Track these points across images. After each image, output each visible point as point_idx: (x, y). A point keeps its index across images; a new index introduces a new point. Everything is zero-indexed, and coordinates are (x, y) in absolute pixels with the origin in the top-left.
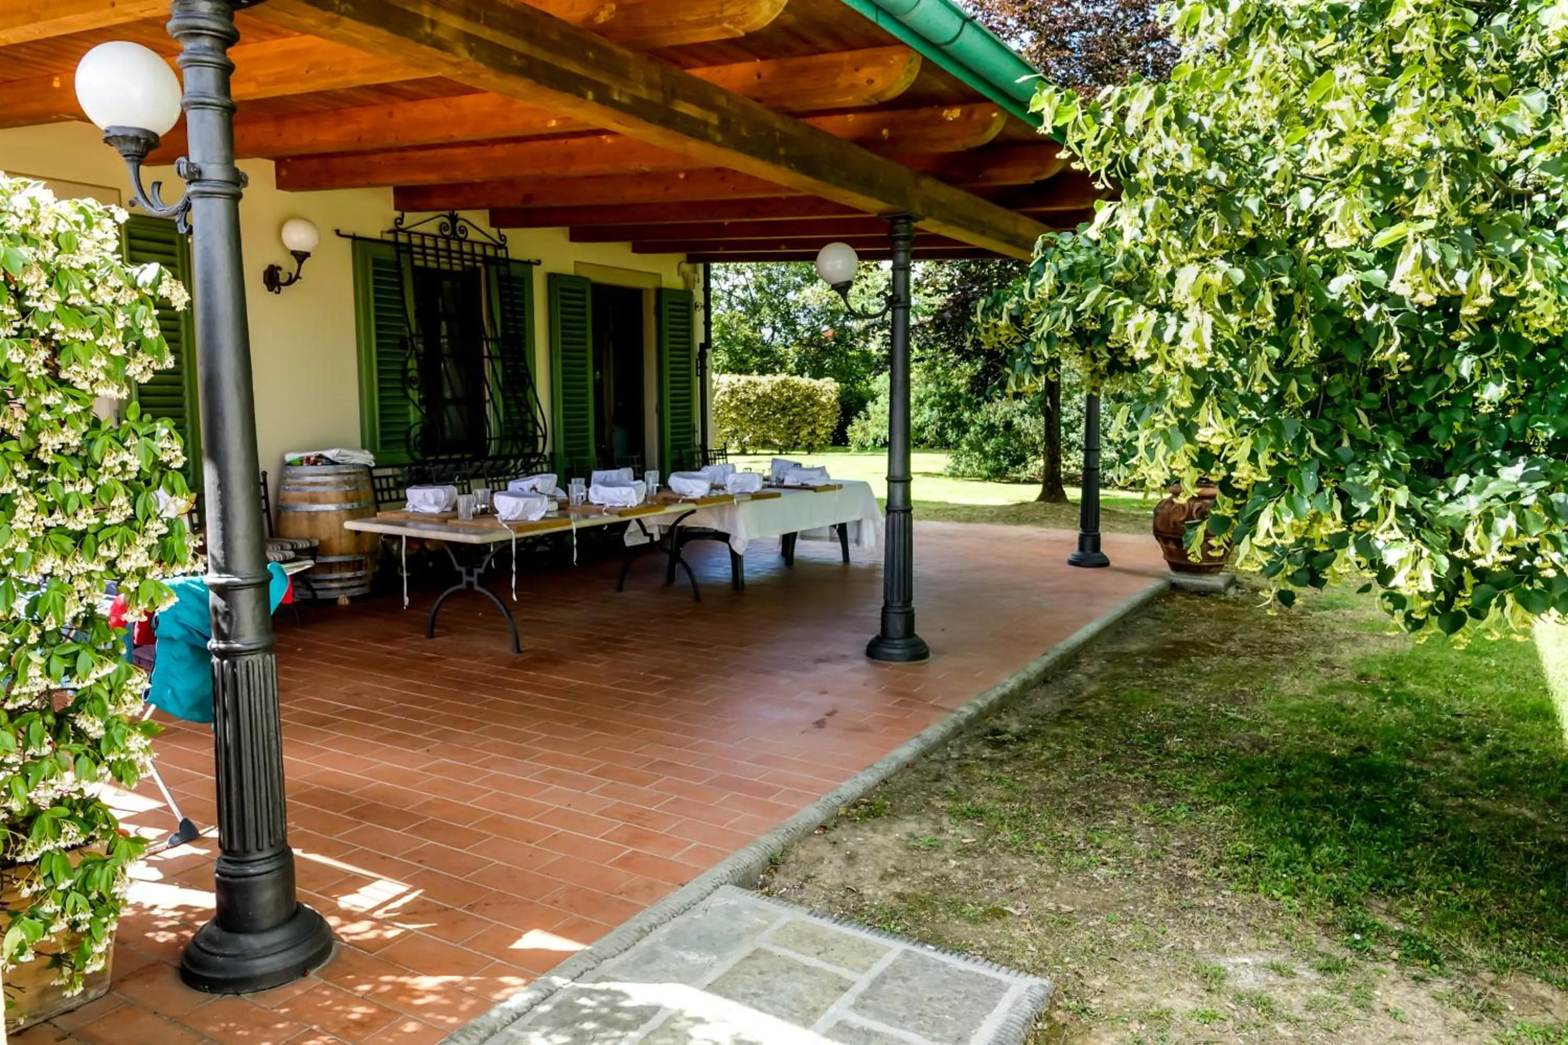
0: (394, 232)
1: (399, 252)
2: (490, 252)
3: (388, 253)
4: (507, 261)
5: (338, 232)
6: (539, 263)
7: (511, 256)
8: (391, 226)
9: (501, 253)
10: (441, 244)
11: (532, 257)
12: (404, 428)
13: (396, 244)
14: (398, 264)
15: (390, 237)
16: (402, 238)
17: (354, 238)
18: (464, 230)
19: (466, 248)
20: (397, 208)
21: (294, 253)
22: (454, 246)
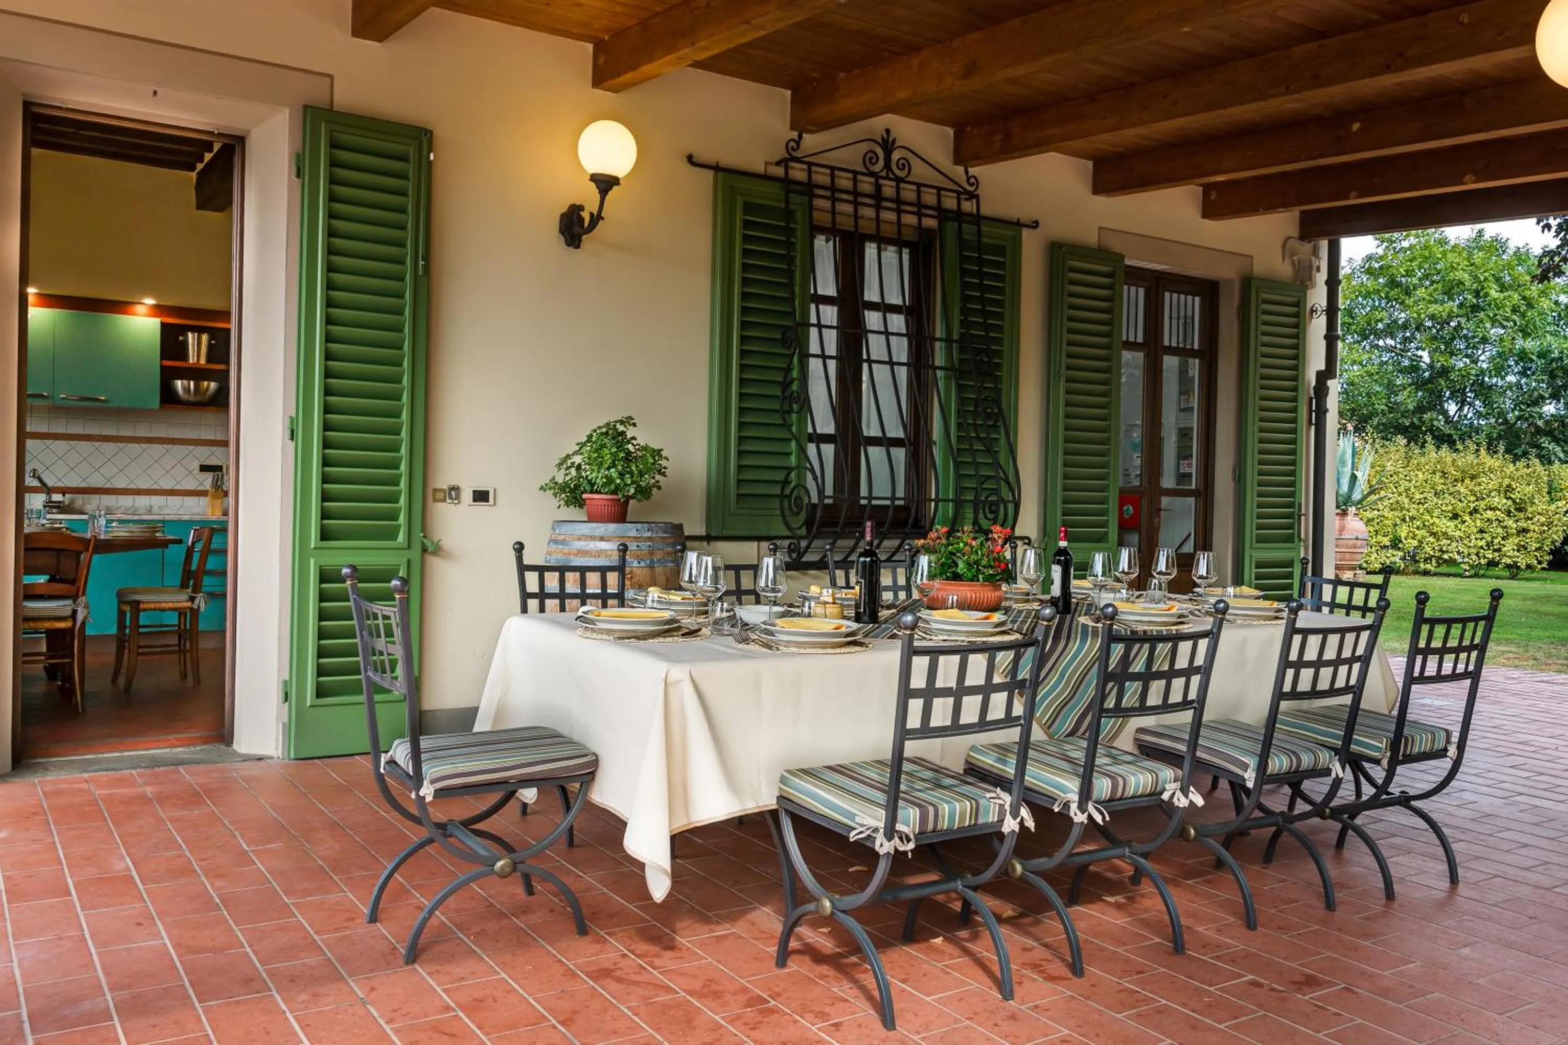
0: (783, 162)
1: (788, 192)
2: (950, 203)
3: (770, 195)
4: (978, 219)
5: (690, 159)
6: (1035, 225)
7: (984, 211)
8: (781, 154)
9: (968, 206)
10: (866, 185)
11: (1024, 215)
12: (780, 476)
13: (786, 182)
14: (788, 214)
15: (779, 171)
16: (798, 173)
17: (716, 168)
18: (905, 164)
19: (909, 194)
20: (793, 128)
21: (595, 178)
22: (888, 189)
